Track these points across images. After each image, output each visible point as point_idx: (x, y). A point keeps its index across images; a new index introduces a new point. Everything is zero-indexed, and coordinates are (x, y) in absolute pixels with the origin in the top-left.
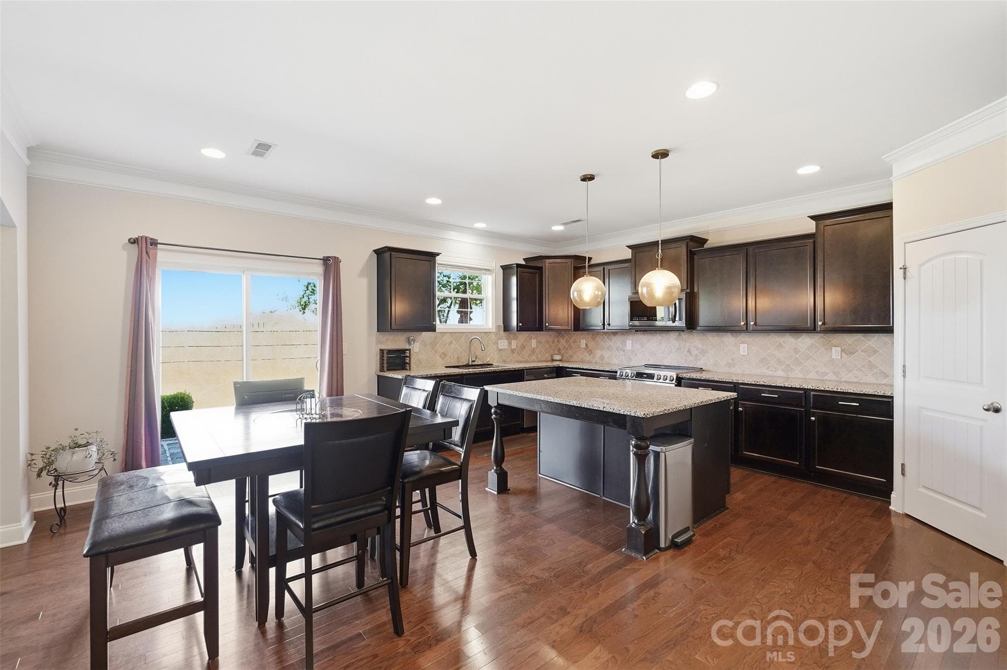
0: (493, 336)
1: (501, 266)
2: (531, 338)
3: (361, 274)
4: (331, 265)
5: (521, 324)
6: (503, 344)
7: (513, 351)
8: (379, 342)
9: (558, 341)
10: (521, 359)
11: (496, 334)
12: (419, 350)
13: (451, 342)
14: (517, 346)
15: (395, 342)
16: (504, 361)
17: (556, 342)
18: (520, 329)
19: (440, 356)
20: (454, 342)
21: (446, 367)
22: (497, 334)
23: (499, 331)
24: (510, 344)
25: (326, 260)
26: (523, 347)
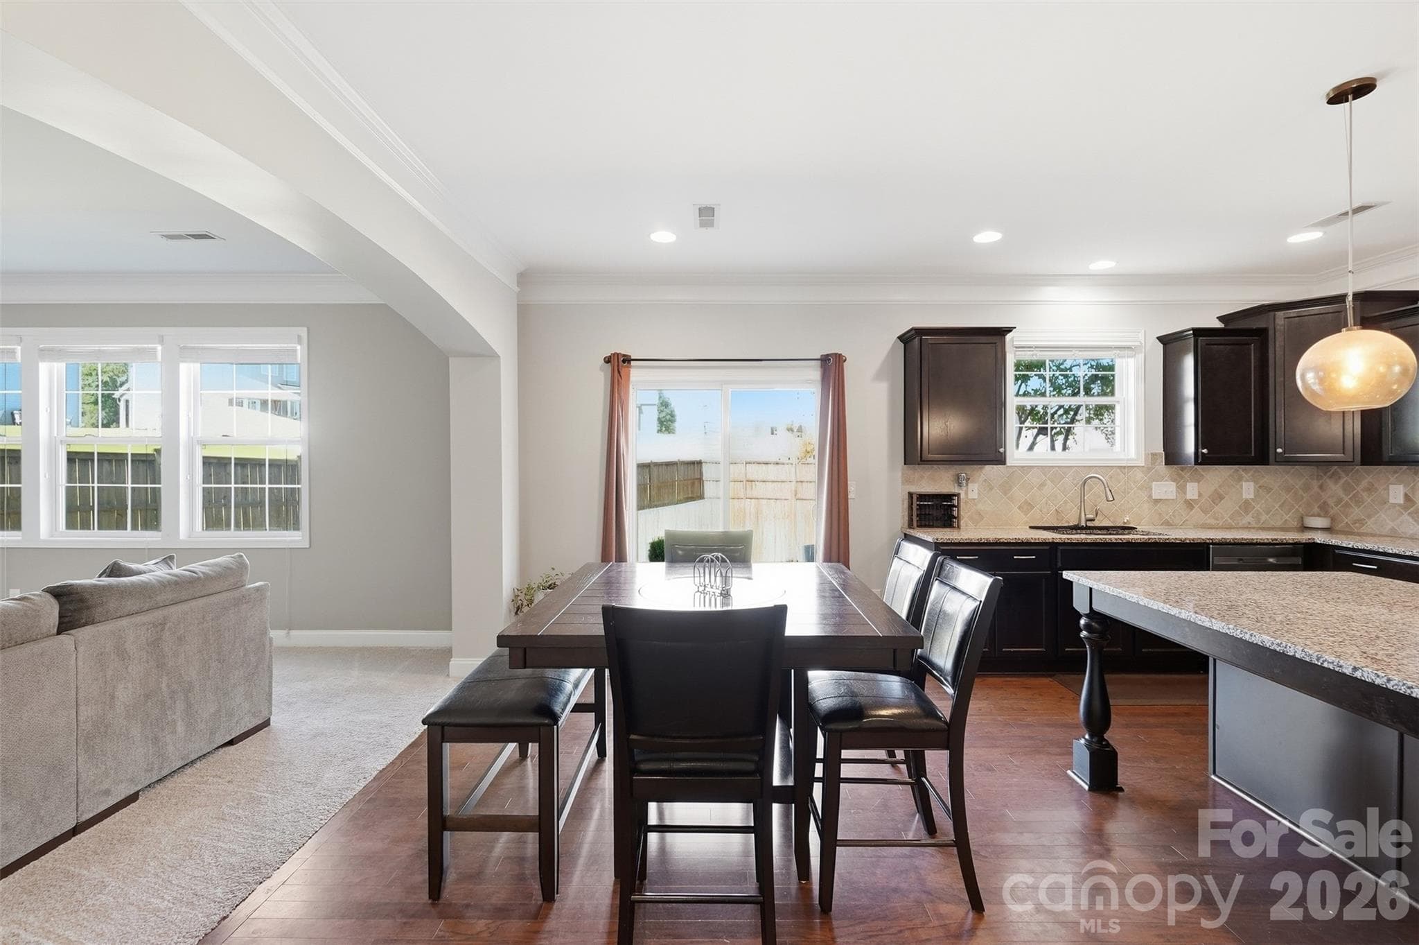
0: (1139, 475)
1: (1158, 338)
2: (1240, 479)
3: (878, 377)
4: (832, 367)
5: (1205, 451)
6: (1165, 488)
7: (1190, 504)
8: (906, 481)
9: (1321, 487)
10: (1213, 522)
11: (1147, 469)
12: (979, 494)
13: (1043, 485)
14: (1200, 495)
15: (936, 482)
16: (1167, 524)
17: (1316, 488)
18: (1201, 460)
19: (1020, 508)
20: (1049, 482)
21: (1031, 527)
22: (1149, 469)
23: (1153, 463)
24: (1182, 489)
25: (825, 360)
26: (1218, 497)
